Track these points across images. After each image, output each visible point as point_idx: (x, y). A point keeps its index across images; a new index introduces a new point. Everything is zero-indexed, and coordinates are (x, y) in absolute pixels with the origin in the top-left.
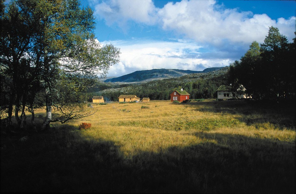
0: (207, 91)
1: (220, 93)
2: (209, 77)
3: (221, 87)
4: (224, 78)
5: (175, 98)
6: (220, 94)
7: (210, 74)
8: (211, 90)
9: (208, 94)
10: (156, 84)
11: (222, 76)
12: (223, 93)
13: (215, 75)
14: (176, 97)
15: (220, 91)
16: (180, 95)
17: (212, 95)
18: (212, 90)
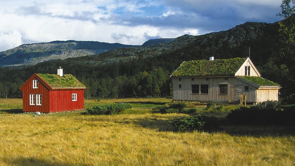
0: (146, 79)
1: (180, 83)
2: (153, 53)
3: (183, 67)
4: (182, 54)
5: (35, 99)
6: (180, 86)
7: (155, 49)
8: (155, 77)
9: (148, 86)
10: (53, 67)
11: (177, 51)
12: (188, 84)
13: (164, 50)
14: (38, 97)
15: (180, 78)
16: (49, 89)
17: (158, 90)
18: (158, 77)
